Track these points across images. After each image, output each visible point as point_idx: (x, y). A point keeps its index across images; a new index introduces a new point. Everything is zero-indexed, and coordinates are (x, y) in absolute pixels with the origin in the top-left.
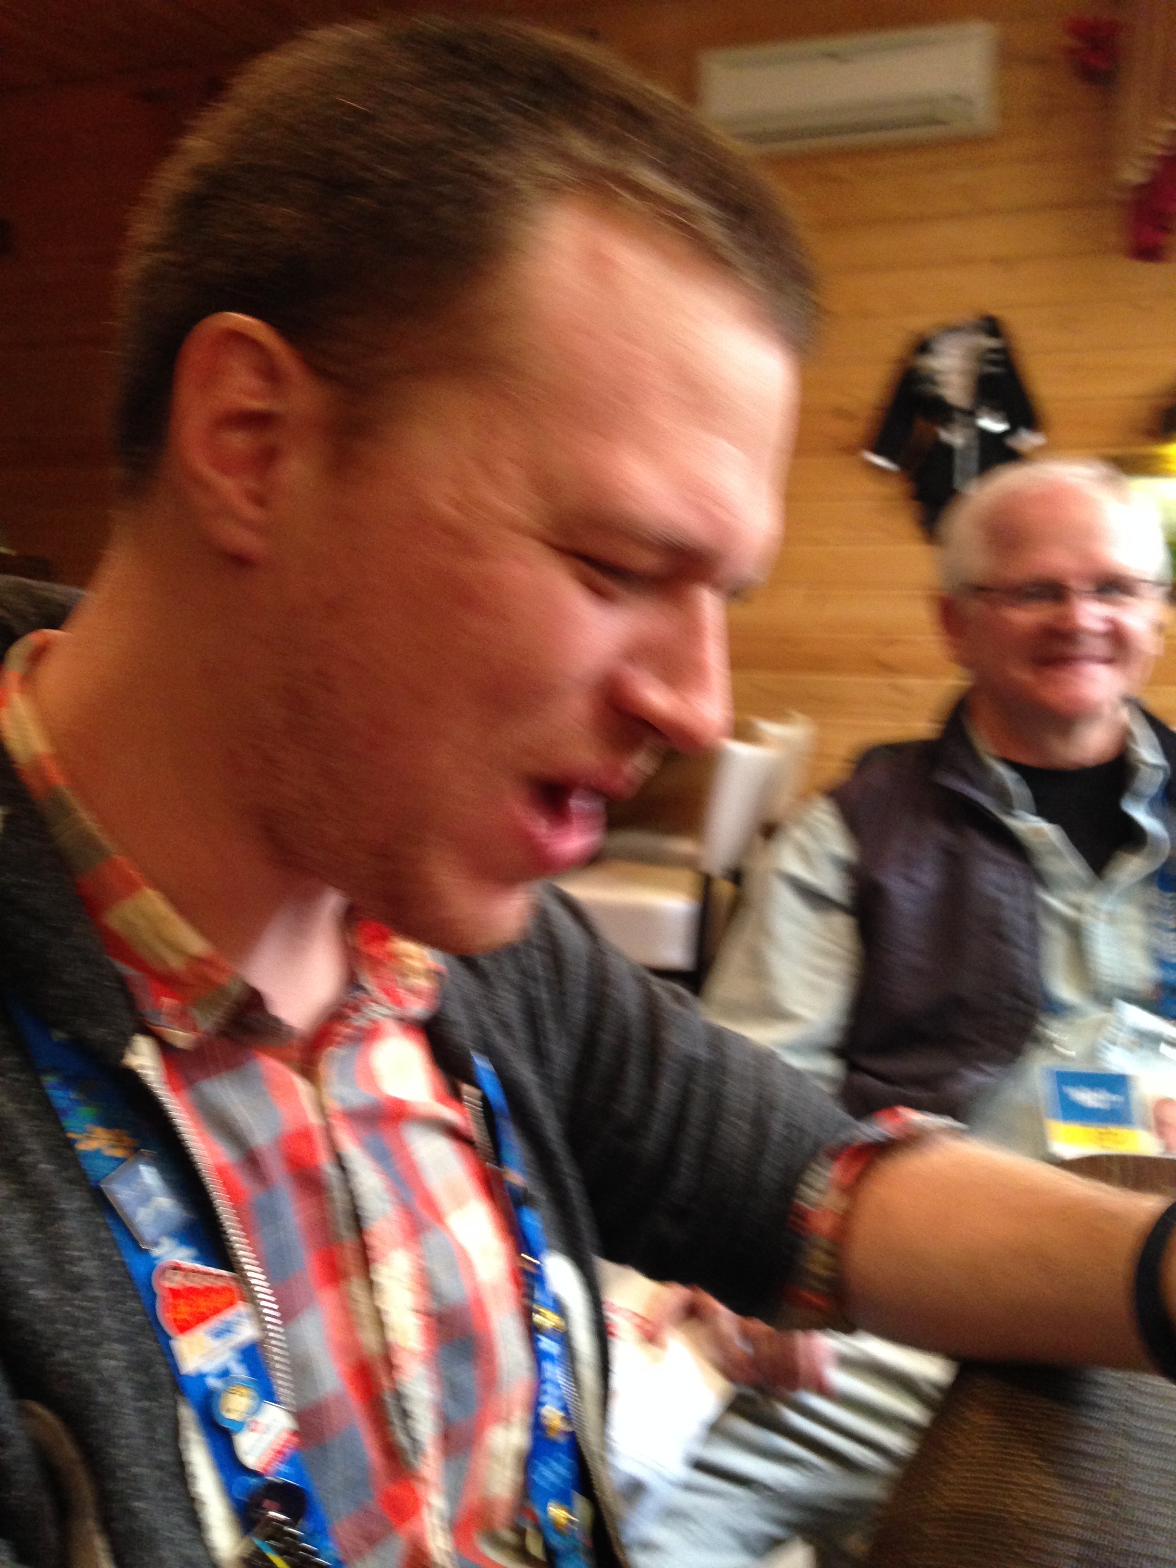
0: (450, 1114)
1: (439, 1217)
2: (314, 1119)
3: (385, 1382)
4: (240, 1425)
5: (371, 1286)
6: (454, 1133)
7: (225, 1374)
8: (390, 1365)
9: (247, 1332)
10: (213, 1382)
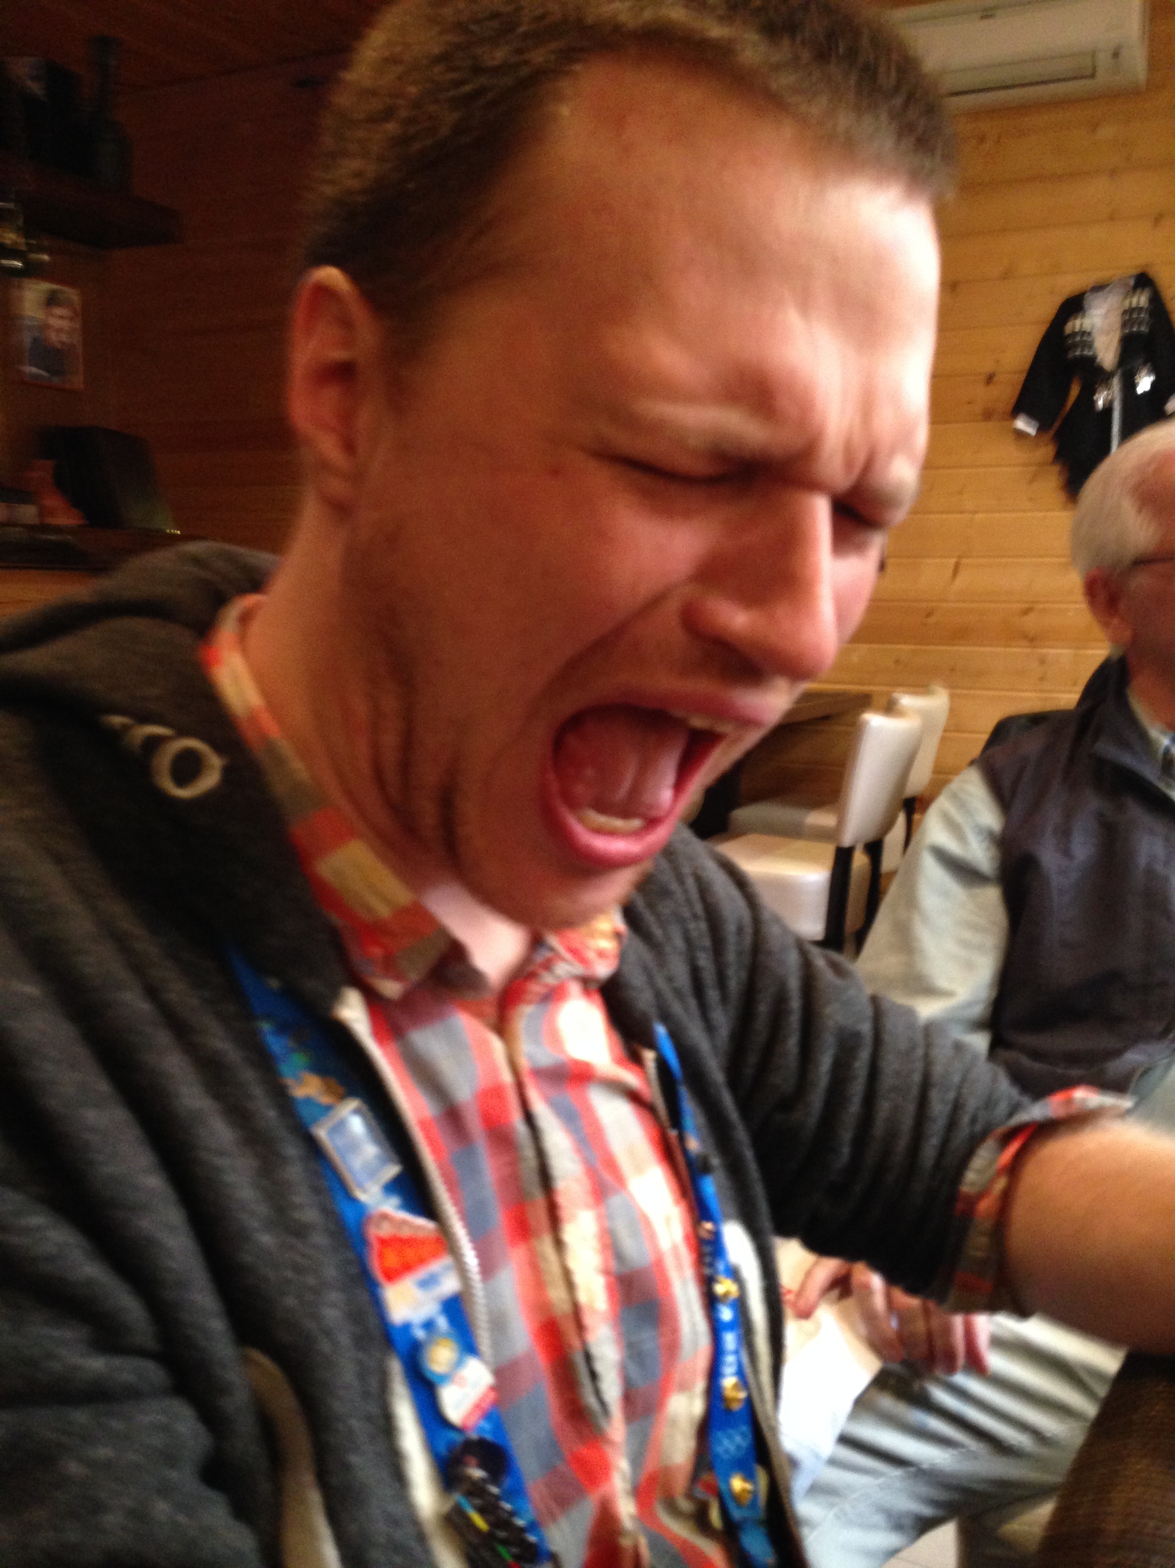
0: (630, 1078)
1: (620, 1180)
2: (507, 1077)
3: (576, 1343)
4: (446, 1378)
5: (559, 1244)
6: (634, 1097)
7: (429, 1325)
8: (580, 1327)
9: (450, 1285)
10: (420, 1334)
